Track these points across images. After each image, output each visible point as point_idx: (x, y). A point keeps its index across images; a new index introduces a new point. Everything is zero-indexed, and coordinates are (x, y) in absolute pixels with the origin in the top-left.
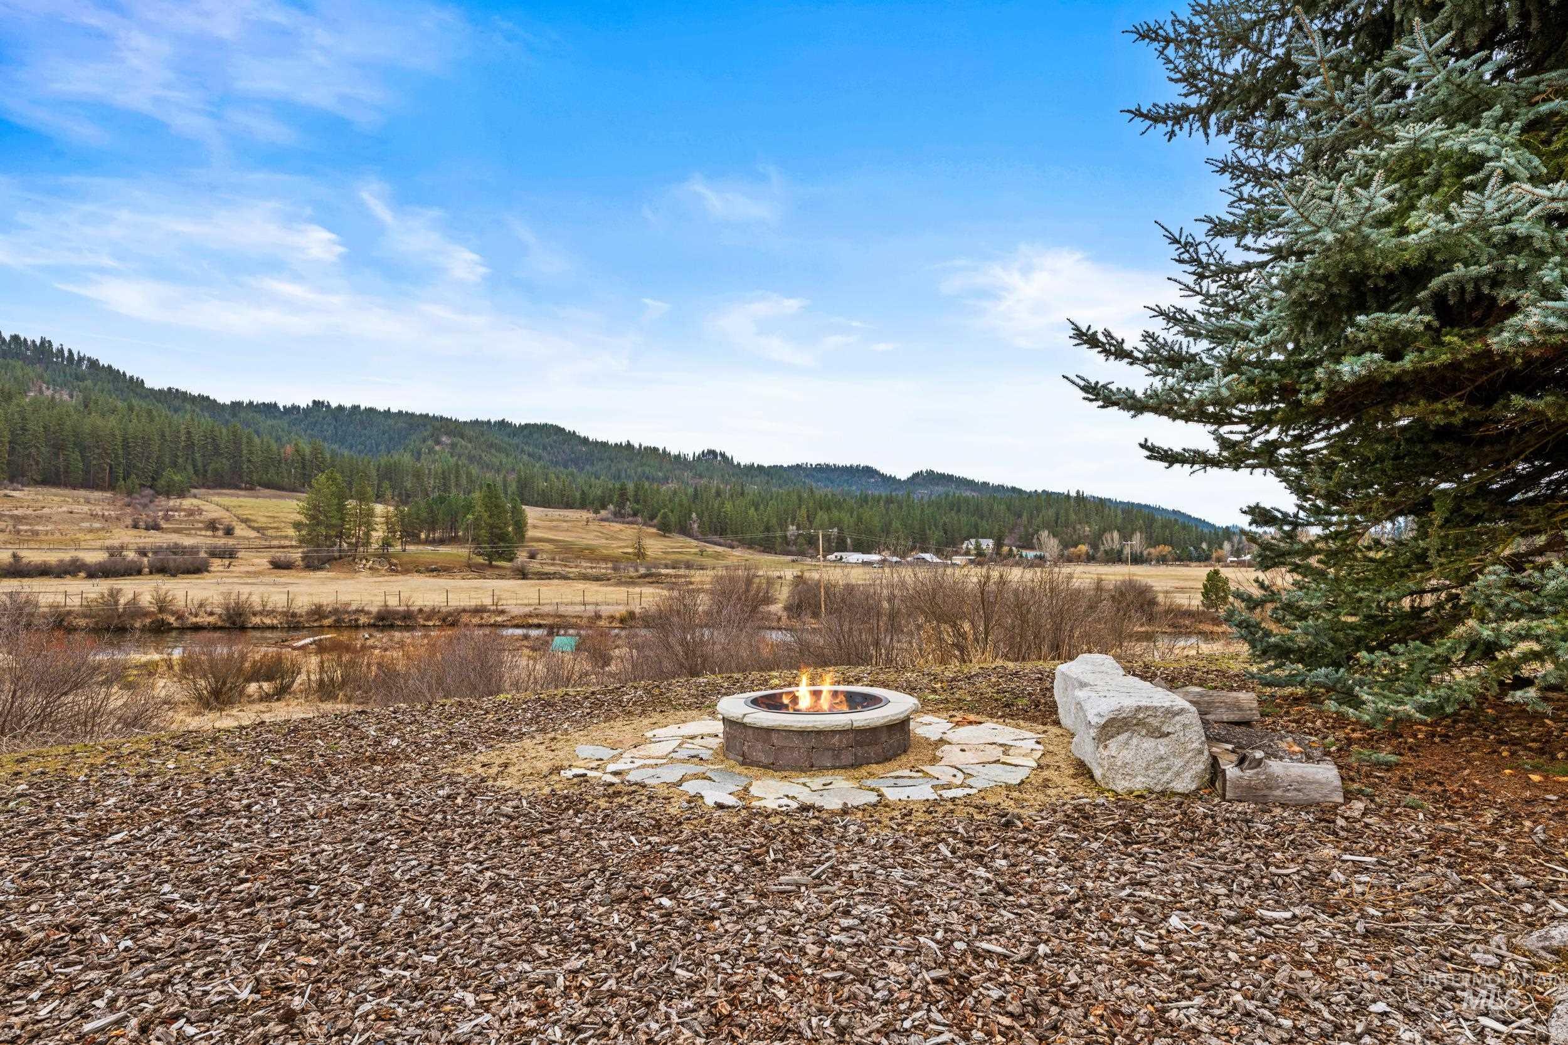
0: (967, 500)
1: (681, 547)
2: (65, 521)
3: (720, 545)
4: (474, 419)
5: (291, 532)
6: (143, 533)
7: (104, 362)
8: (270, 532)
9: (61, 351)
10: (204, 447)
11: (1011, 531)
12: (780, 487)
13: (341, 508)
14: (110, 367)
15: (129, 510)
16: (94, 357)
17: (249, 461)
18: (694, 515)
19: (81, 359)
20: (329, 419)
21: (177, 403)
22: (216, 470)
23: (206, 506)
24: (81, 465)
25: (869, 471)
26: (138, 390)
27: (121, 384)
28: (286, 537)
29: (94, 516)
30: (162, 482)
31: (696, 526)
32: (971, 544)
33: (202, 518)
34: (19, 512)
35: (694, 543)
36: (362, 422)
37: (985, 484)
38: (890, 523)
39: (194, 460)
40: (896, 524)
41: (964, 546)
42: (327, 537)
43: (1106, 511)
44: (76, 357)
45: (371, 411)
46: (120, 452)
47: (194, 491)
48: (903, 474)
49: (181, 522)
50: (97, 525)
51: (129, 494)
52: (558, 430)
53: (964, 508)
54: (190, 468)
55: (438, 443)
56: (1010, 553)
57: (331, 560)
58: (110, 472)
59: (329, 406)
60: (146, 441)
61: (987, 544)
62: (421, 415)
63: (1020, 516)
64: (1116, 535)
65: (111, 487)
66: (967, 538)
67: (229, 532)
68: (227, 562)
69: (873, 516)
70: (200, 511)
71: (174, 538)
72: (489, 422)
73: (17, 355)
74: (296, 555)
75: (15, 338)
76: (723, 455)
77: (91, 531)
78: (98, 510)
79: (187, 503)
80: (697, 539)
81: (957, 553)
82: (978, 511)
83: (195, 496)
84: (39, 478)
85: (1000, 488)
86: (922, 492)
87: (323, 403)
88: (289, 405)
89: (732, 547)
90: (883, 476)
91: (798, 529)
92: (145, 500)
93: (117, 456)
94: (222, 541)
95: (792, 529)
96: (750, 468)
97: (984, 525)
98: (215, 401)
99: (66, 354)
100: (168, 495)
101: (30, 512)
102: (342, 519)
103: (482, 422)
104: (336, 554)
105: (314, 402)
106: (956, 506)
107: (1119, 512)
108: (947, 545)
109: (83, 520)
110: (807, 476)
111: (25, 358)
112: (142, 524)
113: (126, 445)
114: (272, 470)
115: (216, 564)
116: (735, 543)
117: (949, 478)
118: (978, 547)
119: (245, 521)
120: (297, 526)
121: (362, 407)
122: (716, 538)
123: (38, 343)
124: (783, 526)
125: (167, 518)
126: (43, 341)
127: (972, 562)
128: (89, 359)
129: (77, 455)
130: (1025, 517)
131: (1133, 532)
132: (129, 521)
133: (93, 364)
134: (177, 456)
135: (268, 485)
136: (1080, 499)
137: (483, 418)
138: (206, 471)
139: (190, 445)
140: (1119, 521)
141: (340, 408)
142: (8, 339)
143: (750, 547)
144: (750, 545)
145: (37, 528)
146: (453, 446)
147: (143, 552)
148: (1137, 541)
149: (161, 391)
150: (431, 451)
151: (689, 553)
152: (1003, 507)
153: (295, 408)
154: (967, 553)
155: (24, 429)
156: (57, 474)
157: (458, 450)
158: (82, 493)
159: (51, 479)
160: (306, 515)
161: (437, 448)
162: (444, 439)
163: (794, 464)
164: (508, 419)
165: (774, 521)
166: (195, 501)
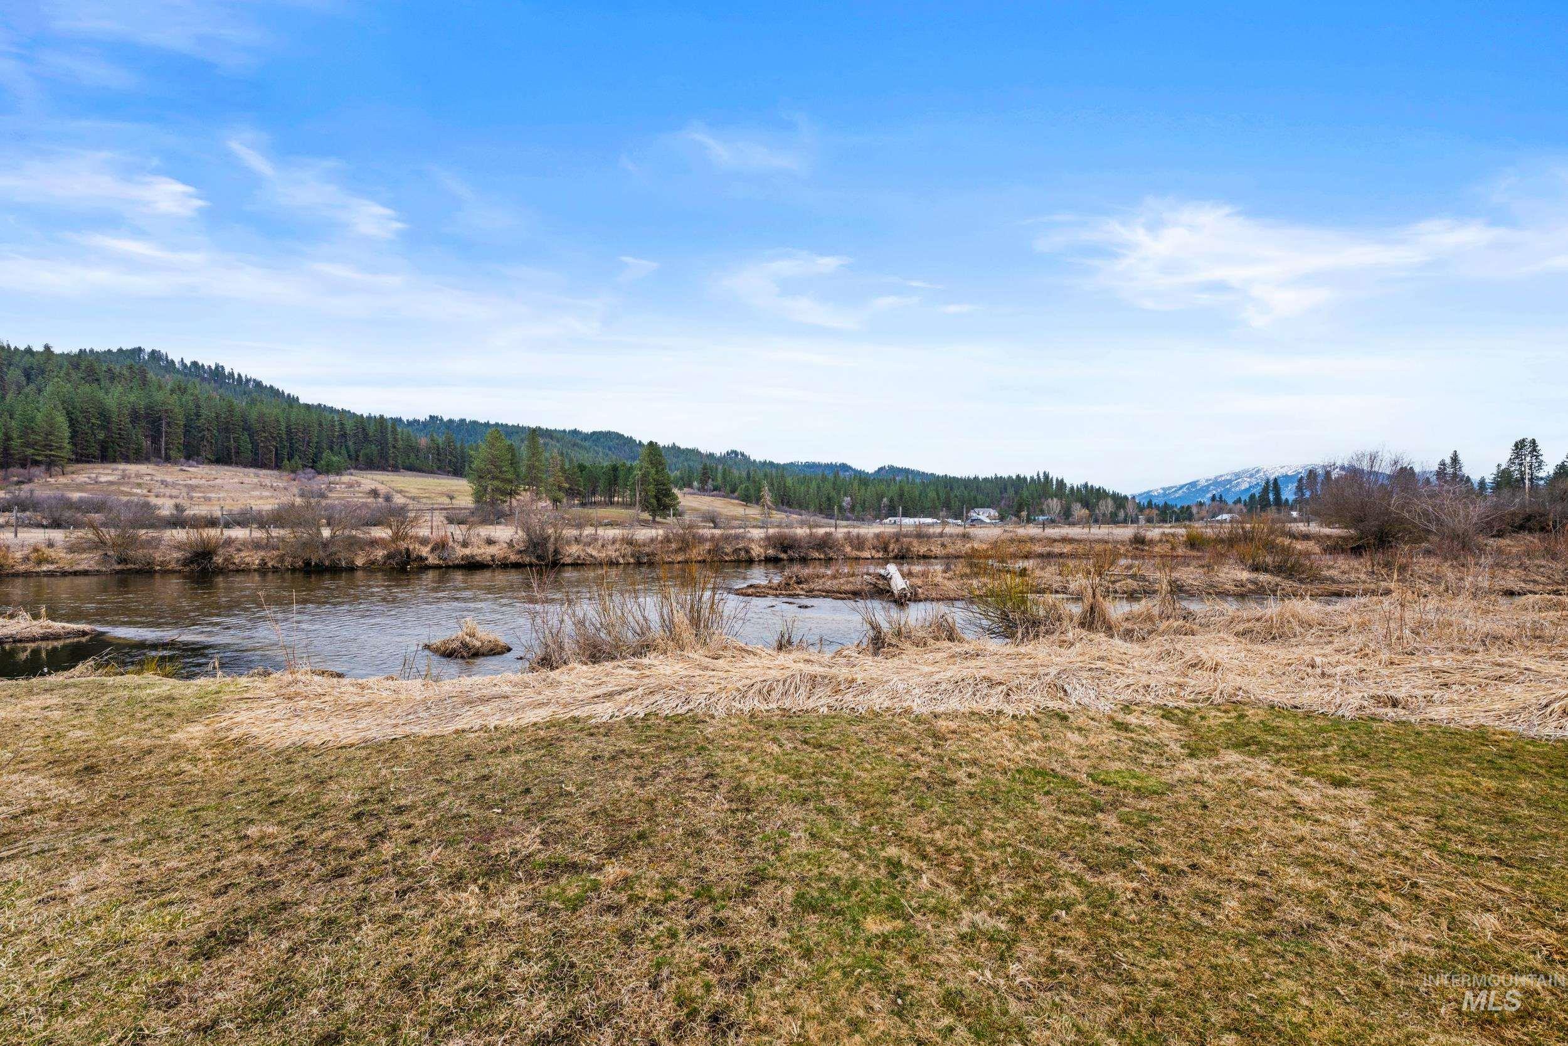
3: (790, 513)
7: (266, 383)
10: (355, 435)
14: (271, 387)
15: (294, 483)
16: (259, 379)
17: (394, 447)
19: (248, 381)
20: (443, 429)
22: (366, 455)
23: (363, 481)
24: (250, 446)
26: (295, 403)
27: (278, 398)
29: (262, 488)
30: (321, 463)
33: (361, 489)
34: (193, 482)
39: (347, 447)
46: (284, 436)
48: (871, 469)
49: (343, 492)
50: (265, 495)
51: (294, 471)
52: (619, 436)
54: (344, 451)
58: (276, 454)
59: (442, 419)
60: (306, 430)
65: (278, 467)
67: (386, 500)
72: (564, 431)
73: (198, 377)
75: (195, 364)
76: (743, 455)
77: (261, 498)
78: (267, 482)
79: (346, 478)
83: (352, 474)
84: (212, 458)
88: (411, 419)
89: (800, 515)
91: (852, 499)
92: (309, 476)
93: (281, 441)
95: (847, 499)
98: (355, 414)
99: (236, 376)
100: (327, 472)
101: (203, 482)
111: (203, 379)
112: (307, 493)
113: (289, 430)
114: (412, 455)
119: (400, 492)
123: (213, 367)
125: (330, 489)
128: (255, 380)
129: (245, 437)
133: (258, 384)
134: (332, 442)
138: (358, 456)
139: (344, 435)
141: (451, 421)
142: (189, 365)
143: (814, 515)
145: (209, 495)
153: (416, 422)
155: (198, 415)
156: (229, 455)
159: (223, 457)
164: (579, 429)
165: (833, 493)
166: (352, 478)
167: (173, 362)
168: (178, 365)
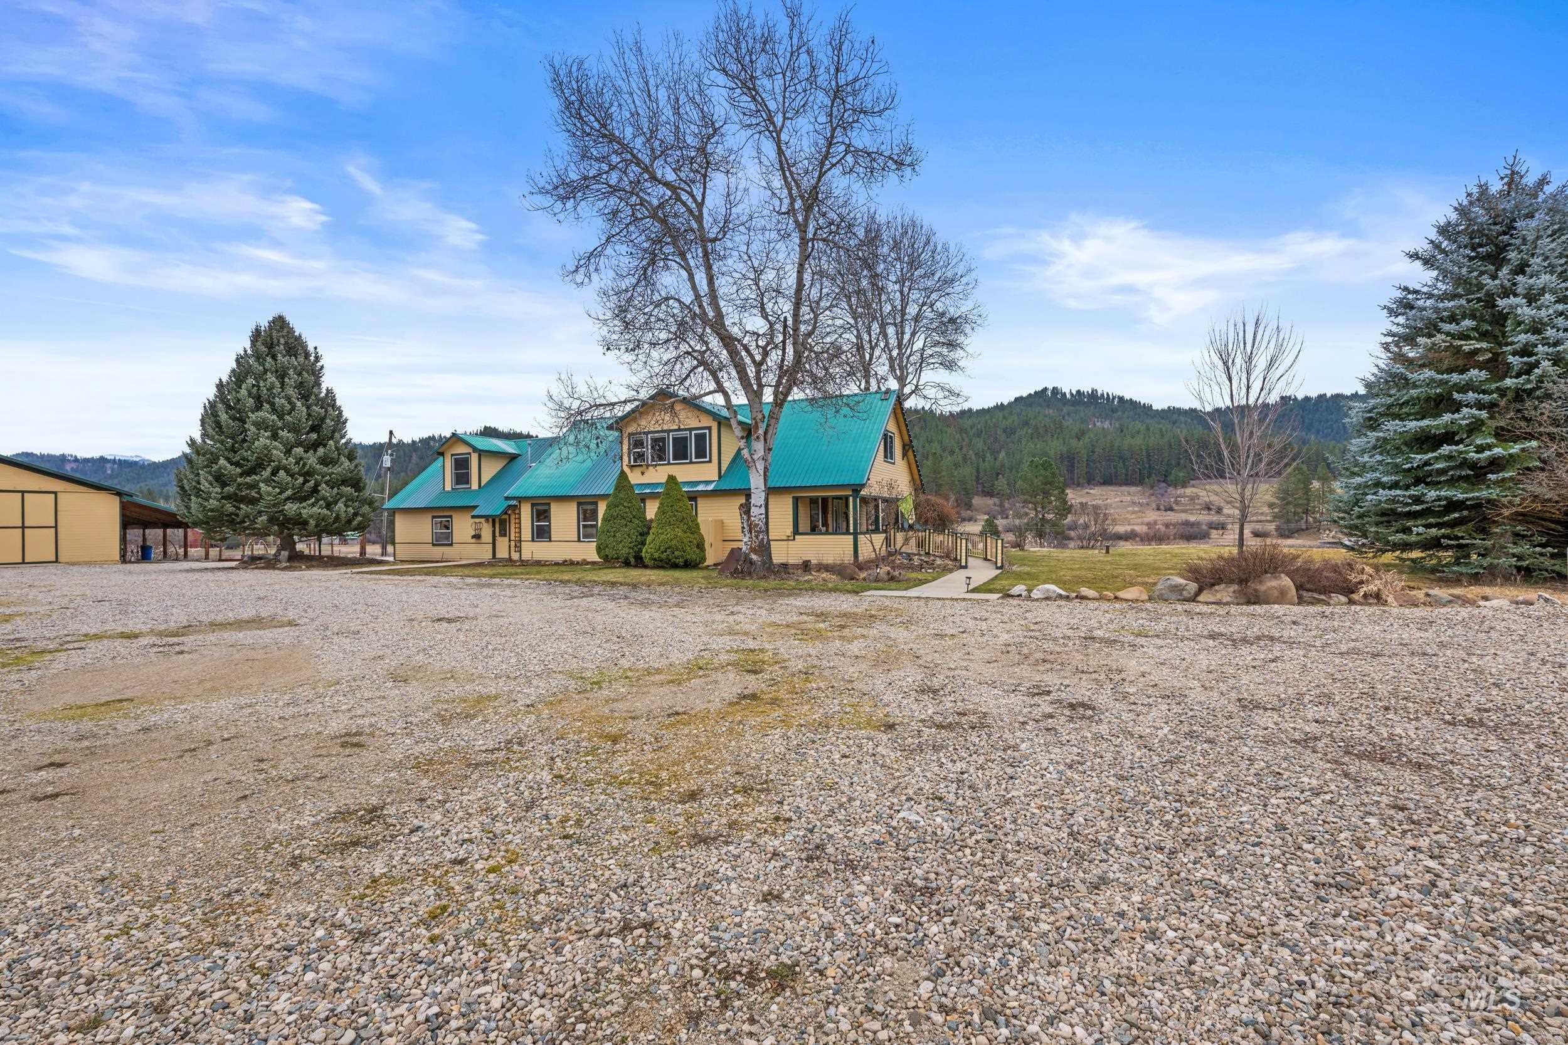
2: (1118, 507)
5: (1266, 509)
6: (1164, 513)
7: (1127, 397)
9: (1102, 395)
13: (1307, 490)
15: (1153, 498)
19: (1114, 398)
21: (1175, 417)
23: (1202, 493)
24: (1123, 471)
26: (1149, 413)
28: (1262, 514)
29: (1134, 503)
30: (1172, 478)
33: (1200, 501)
42: (1295, 514)
46: (1145, 460)
47: (1192, 482)
49: (1187, 505)
50: (1136, 509)
51: (1152, 487)
57: (1299, 531)
58: (1140, 474)
60: (1160, 450)
65: (1140, 483)
67: (1219, 511)
68: (1221, 532)
70: (1198, 497)
71: (1183, 517)
73: (1080, 404)
74: (1271, 527)
75: (1078, 392)
77: (1135, 513)
78: (1136, 499)
79: (1189, 491)
83: (1193, 486)
87: (1290, 397)
92: (1162, 491)
93: (1143, 463)
94: (1215, 518)
100: (1176, 486)
102: (1308, 500)
104: (1304, 527)
105: (1282, 398)
109: (1129, 506)
111: (1084, 404)
112: (1162, 507)
113: (1148, 455)
115: (1214, 533)
119: (1231, 503)
120: (1271, 505)
121: (1329, 395)
123: (1090, 392)
125: (1177, 503)
126: (1093, 391)
129: (1121, 465)
132: (1154, 506)
133: (1121, 399)
141: (1307, 399)
142: (1074, 392)
147: (1167, 526)
149: (1163, 410)
158: (1124, 488)
159: (1107, 481)
160: (1277, 498)
166: (1194, 490)
168: (1068, 396)
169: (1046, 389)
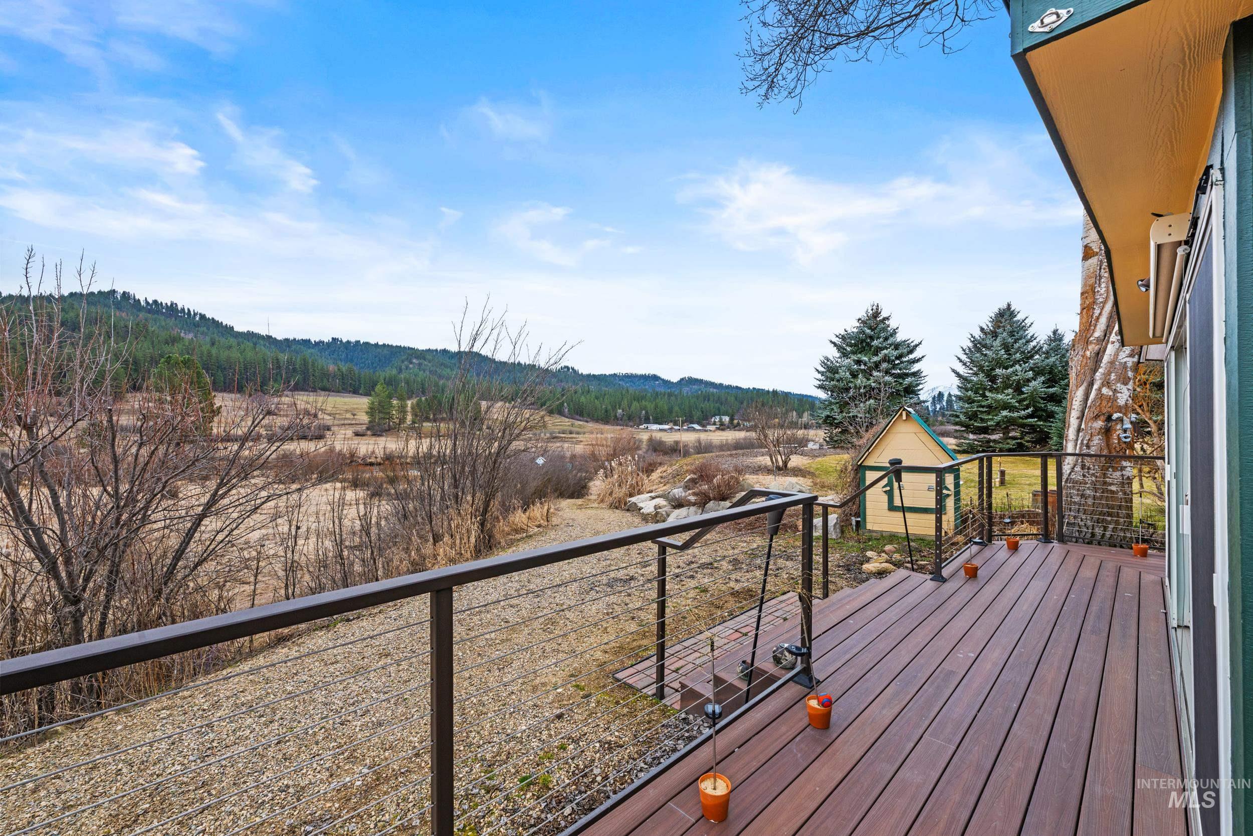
0: (713, 394)
1: (561, 422)
3: (580, 420)
4: (428, 348)
5: (349, 415)
7: (209, 315)
8: (337, 416)
9: (183, 310)
11: (738, 411)
12: (606, 387)
13: (391, 403)
16: (203, 313)
17: (313, 375)
18: (565, 404)
19: (195, 314)
23: (297, 402)
25: (655, 378)
26: (232, 333)
27: (220, 329)
31: (566, 410)
32: (717, 419)
33: (298, 409)
35: (567, 420)
36: (361, 350)
37: (721, 385)
38: (672, 408)
40: (676, 408)
41: (713, 420)
42: (384, 419)
43: (789, 400)
44: (192, 313)
45: (367, 344)
46: (243, 371)
47: (287, 393)
48: (675, 379)
49: (286, 411)
51: (251, 395)
53: (711, 399)
54: (279, 378)
55: (411, 363)
56: (738, 424)
57: (385, 431)
58: (238, 383)
59: (341, 341)
61: (726, 419)
62: (397, 346)
63: (742, 403)
64: (795, 413)
65: (240, 390)
66: (714, 415)
67: (317, 416)
69: (663, 404)
70: (295, 404)
71: (286, 420)
72: (436, 350)
73: (158, 312)
74: (365, 429)
75: (155, 302)
76: (573, 369)
79: (286, 400)
80: (567, 417)
81: (709, 424)
82: (718, 400)
83: (288, 396)
85: (729, 387)
86: (685, 390)
87: (338, 339)
88: (317, 340)
89: (587, 422)
90: (663, 380)
91: (623, 411)
92: (261, 398)
94: (318, 422)
95: (620, 411)
96: (589, 376)
97: (723, 408)
98: (275, 339)
99: (186, 311)
100: (273, 395)
103: (433, 350)
104: (388, 428)
105: (333, 339)
106: (707, 398)
107: (796, 401)
108: (704, 420)
110: (620, 380)
111: (163, 313)
114: (325, 380)
116: (589, 420)
117: (701, 382)
118: (721, 420)
119: (320, 410)
121: (362, 342)
122: (578, 417)
123: (169, 304)
124: (614, 409)
125: (277, 408)
126: (172, 304)
127: (718, 429)
128: (200, 314)
129: (219, 373)
130: (745, 404)
131: (803, 412)
133: (203, 317)
135: (324, 389)
136: (775, 393)
137: (433, 347)
138: (289, 382)
140: (796, 405)
141: (348, 342)
142: (151, 302)
143: (597, 422)
144: (597, 420)
146: (420, 364)
148: (806, 417)
150: (407, 368)
151: (565, 426)
152: (733, 398)
153: (321, 342)
154: (714, 424)
157: (423, 367)
161: (411, 366)
162: (414, 361)
163: (613, 373)
165: (609, 407)
166: (290, 399)
167: (139, 300)
168: (143, 303)
169: (113, 292)
